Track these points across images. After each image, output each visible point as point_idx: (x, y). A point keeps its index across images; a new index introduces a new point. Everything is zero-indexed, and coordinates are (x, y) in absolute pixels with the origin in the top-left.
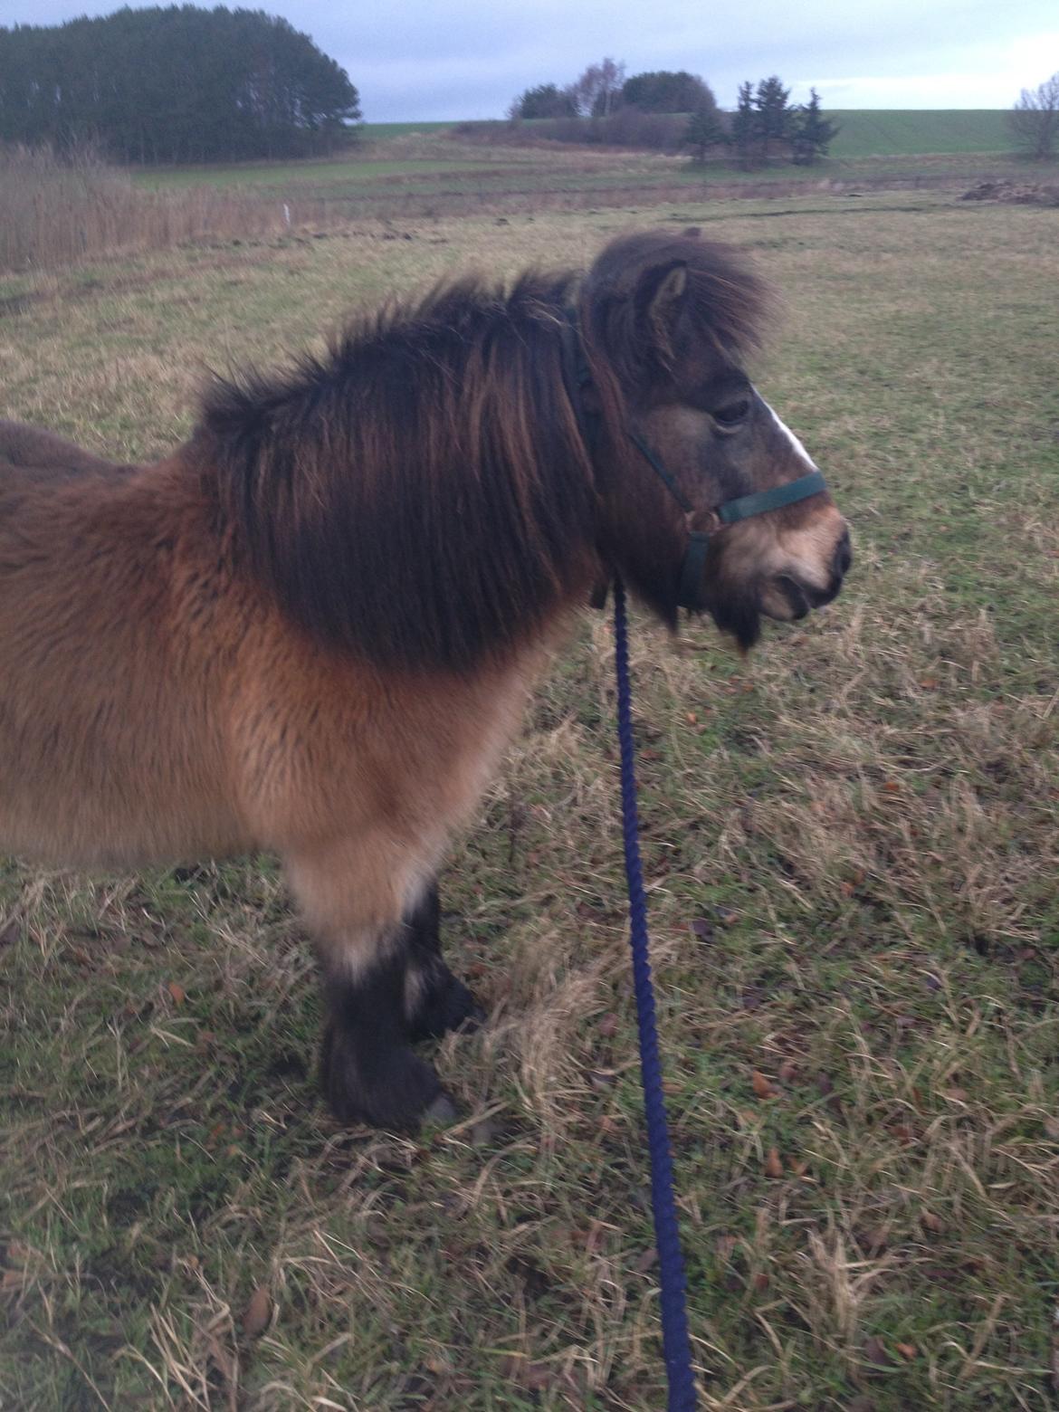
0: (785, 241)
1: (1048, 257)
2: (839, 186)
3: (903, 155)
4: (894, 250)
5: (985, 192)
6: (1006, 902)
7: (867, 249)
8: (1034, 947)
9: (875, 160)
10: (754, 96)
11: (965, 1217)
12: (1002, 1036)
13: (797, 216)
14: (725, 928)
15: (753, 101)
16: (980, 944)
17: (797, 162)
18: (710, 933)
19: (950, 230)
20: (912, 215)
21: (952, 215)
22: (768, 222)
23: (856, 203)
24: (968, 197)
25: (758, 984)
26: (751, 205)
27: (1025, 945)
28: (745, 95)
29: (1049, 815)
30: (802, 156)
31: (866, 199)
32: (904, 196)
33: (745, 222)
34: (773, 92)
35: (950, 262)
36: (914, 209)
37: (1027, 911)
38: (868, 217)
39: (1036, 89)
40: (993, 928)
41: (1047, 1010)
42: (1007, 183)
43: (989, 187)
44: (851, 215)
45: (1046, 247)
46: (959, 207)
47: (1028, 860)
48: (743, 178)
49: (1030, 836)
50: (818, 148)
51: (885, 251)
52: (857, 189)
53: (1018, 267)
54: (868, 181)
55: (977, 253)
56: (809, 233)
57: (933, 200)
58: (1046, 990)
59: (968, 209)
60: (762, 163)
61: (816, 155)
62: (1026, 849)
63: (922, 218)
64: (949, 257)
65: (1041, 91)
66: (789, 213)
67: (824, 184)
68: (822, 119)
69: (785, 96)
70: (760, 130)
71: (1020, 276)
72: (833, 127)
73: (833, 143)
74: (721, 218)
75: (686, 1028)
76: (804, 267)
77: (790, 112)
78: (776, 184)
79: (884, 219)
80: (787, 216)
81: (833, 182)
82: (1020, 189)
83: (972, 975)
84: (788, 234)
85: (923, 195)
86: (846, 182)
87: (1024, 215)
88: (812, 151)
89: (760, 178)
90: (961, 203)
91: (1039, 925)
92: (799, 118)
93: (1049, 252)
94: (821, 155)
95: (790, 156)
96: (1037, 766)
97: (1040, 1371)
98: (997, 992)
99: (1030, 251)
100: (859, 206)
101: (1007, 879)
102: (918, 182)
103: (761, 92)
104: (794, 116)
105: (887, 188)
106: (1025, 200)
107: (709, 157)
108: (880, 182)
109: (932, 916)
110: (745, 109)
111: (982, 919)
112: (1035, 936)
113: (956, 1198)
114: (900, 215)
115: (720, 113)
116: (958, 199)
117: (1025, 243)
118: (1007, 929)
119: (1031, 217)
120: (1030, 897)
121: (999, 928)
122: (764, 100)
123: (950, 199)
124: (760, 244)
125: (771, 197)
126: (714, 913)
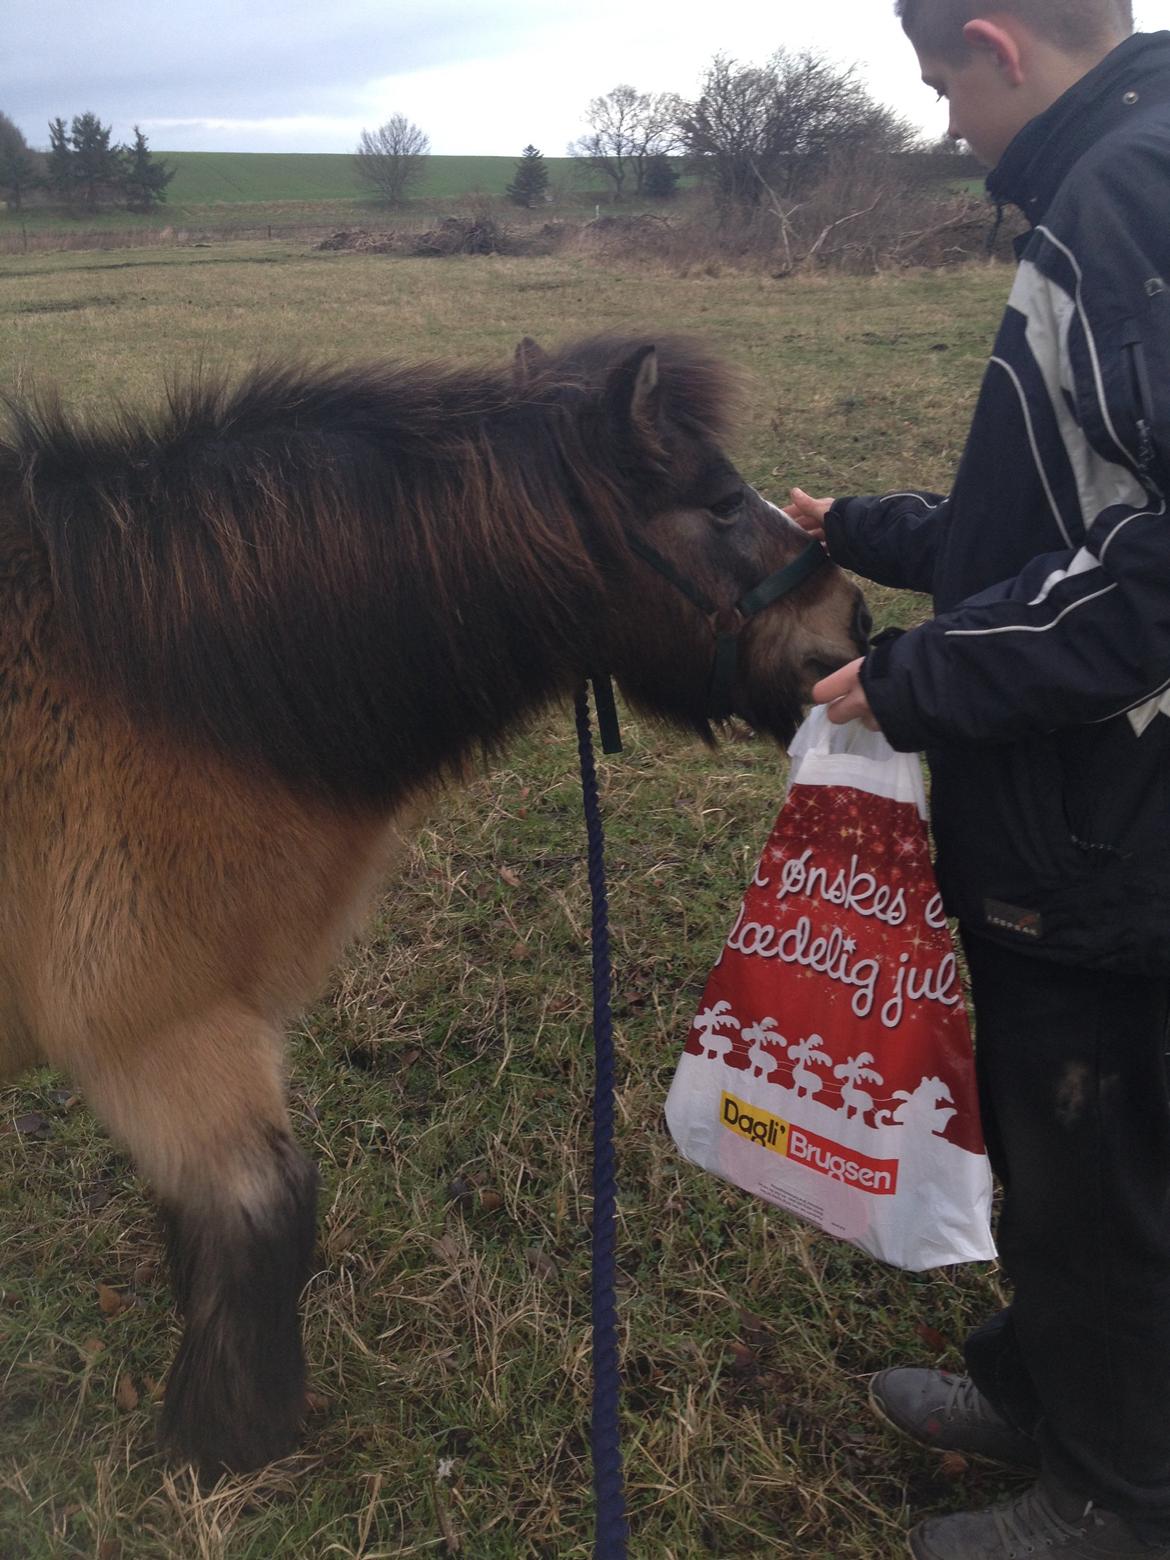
0: (124, 296)
1: (407, 309)
2: (183, 236)
3: (250, 203)
4: (248, 304)
5: (340, 242)
6: (385, 1005)
7: (218, 303)
8: (418, 1048)
9: (221, 208)
10: (69, 134)
11: (350, 1385)
12: (389, 1157)
13: (140, 269)
14: (63, 1115)
15: (69, 140)
16: (361, 1059)
17: (131, 209)
18: (45, 1127)
19: (307, 283)
20: (266, 267)
21: (308, 266)
22: (105, 275)
23: (205, 254)
24: (324, 247)
25: (105, 1174)
26: (84, 257)
27: (409, 1047)
28: (58, 132)
29: (429, 899)
30: (137, 202)
31: (215, 249)
32: (257, 246)
33: (77, 276)
34: (89, 130)
35: (308, 316)
36: (269, 261)
37: (409, 1009)
38: (217, 269)
39: (378, 133)
40: (374, 1038)
41: (433, 1115)
42: (362, 232)
43: (344, 236)
44: (200, 267)
45: (405, 298)
46: (315, 258)
47: (409, 952)
48: (70, 227)
49: (411, 925)
50: (154, 194)
51: (239, 306)
52: (204, 238)
53: (378, 319)
54: (216, 230)
55: (335, 305)
56: (150, 287)
57: (288, 250)
58: (430, 1094)
59: (325, 259)
60: (93, 211)
61: (152, 202)
62: (407, 941)
63: (277, 270)
64: (308, 311)
65: (383, 134)
66: (128, 265)
67: (166, 233)
68: (151, 162)
69: (106, 136)
70: (82, 173)
71: (380, 329)
72: (167, 170)
73: (170, 188)
74: (48, 272)
75: (13, 1255)
76: (146, 325)
77: (114, 154)
78: (111, 233)
79: (236, 270)
80: (129, 269)
81: (176, 232)
82: (376, 239)
83: (354, 1097)
84: (127, 288)
85: (277, 246)
86: (190, 231)
87: (382, 265)
88: (148, 197)
89: (90, 227)
90: (315, 254)
91: (422, 1023)
92: (127, 160)
93: (408, 302)
94: (158, 202)
95: (123, 202)
96: (413, 848)
97: (433, 1542)
98: (381, 1109)
99: (390, 302)
100: (207, 257)
101: (386, 979)
102: (269, 231)
103: (76, 130)
104: (120, 157)
105: (237, 237)
106: (381, 250)
107: (25, 202)
108: (228, 231)
109: (308, 1041)
110: (60, 149)
111: (360, 1030)
112: (419, 1035)
113: (338, 1365)
114: (252, 267)
115: (31, 152)
116: (314, 250)
117: (385, 294)
118: (389, 1036)
119: (390, 267)
120: (411, 994)
121: (380, 1036)
122: (81, 139)
123: (306, 249)
124: (95, 301)
125: (106, 248)
126: (50, 1102)
